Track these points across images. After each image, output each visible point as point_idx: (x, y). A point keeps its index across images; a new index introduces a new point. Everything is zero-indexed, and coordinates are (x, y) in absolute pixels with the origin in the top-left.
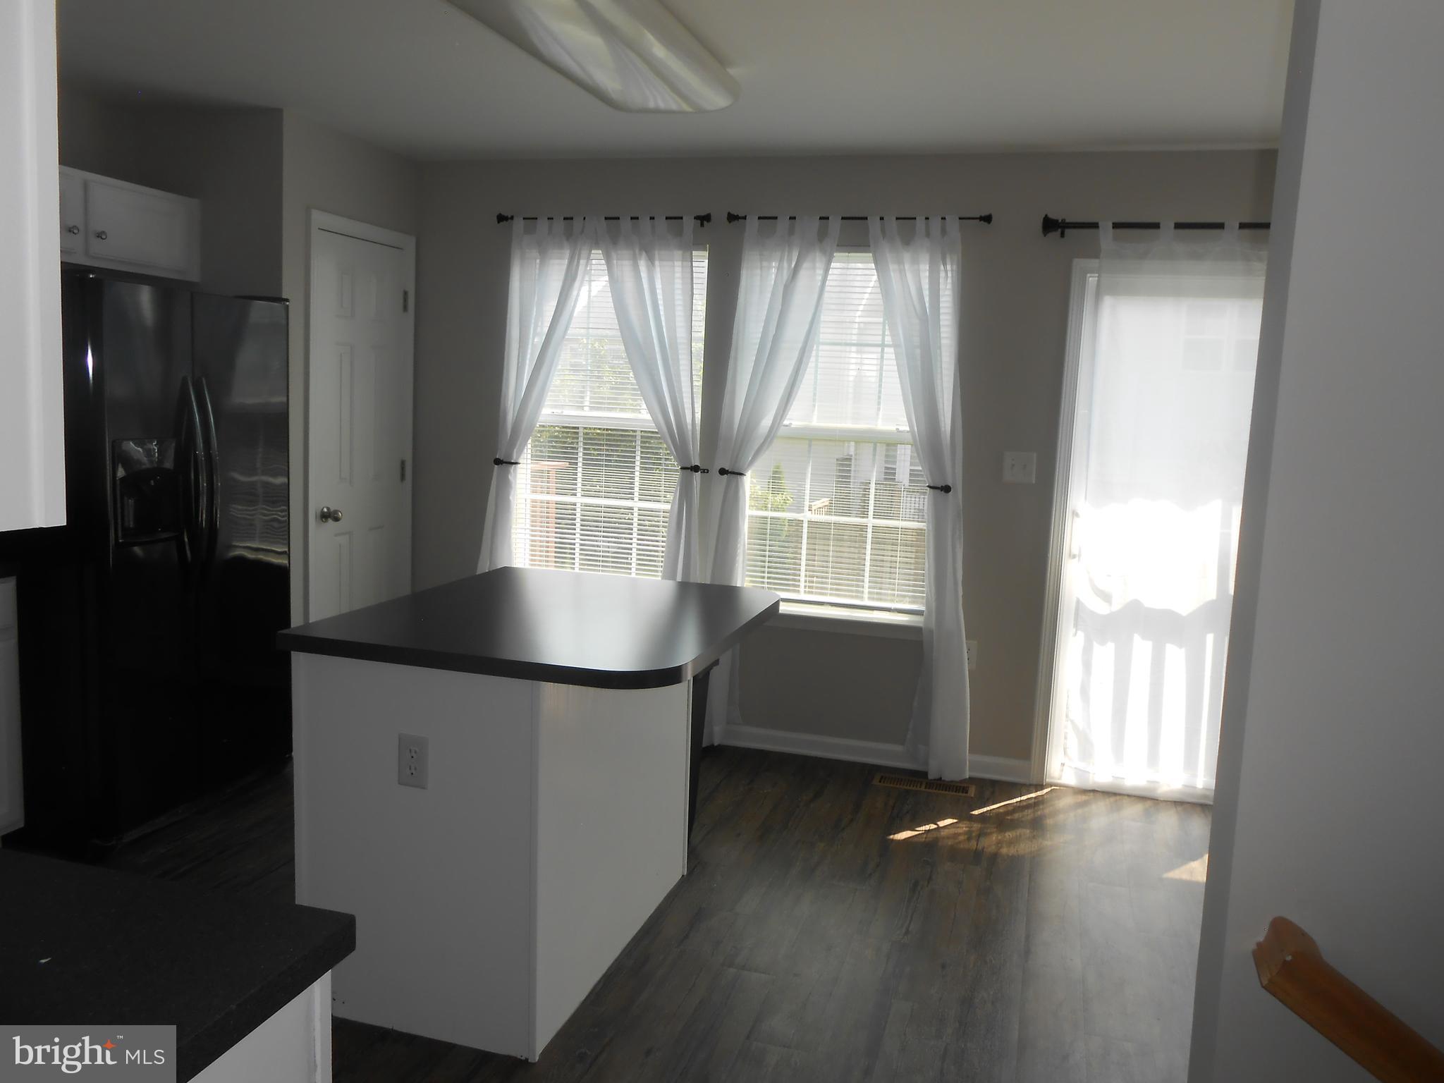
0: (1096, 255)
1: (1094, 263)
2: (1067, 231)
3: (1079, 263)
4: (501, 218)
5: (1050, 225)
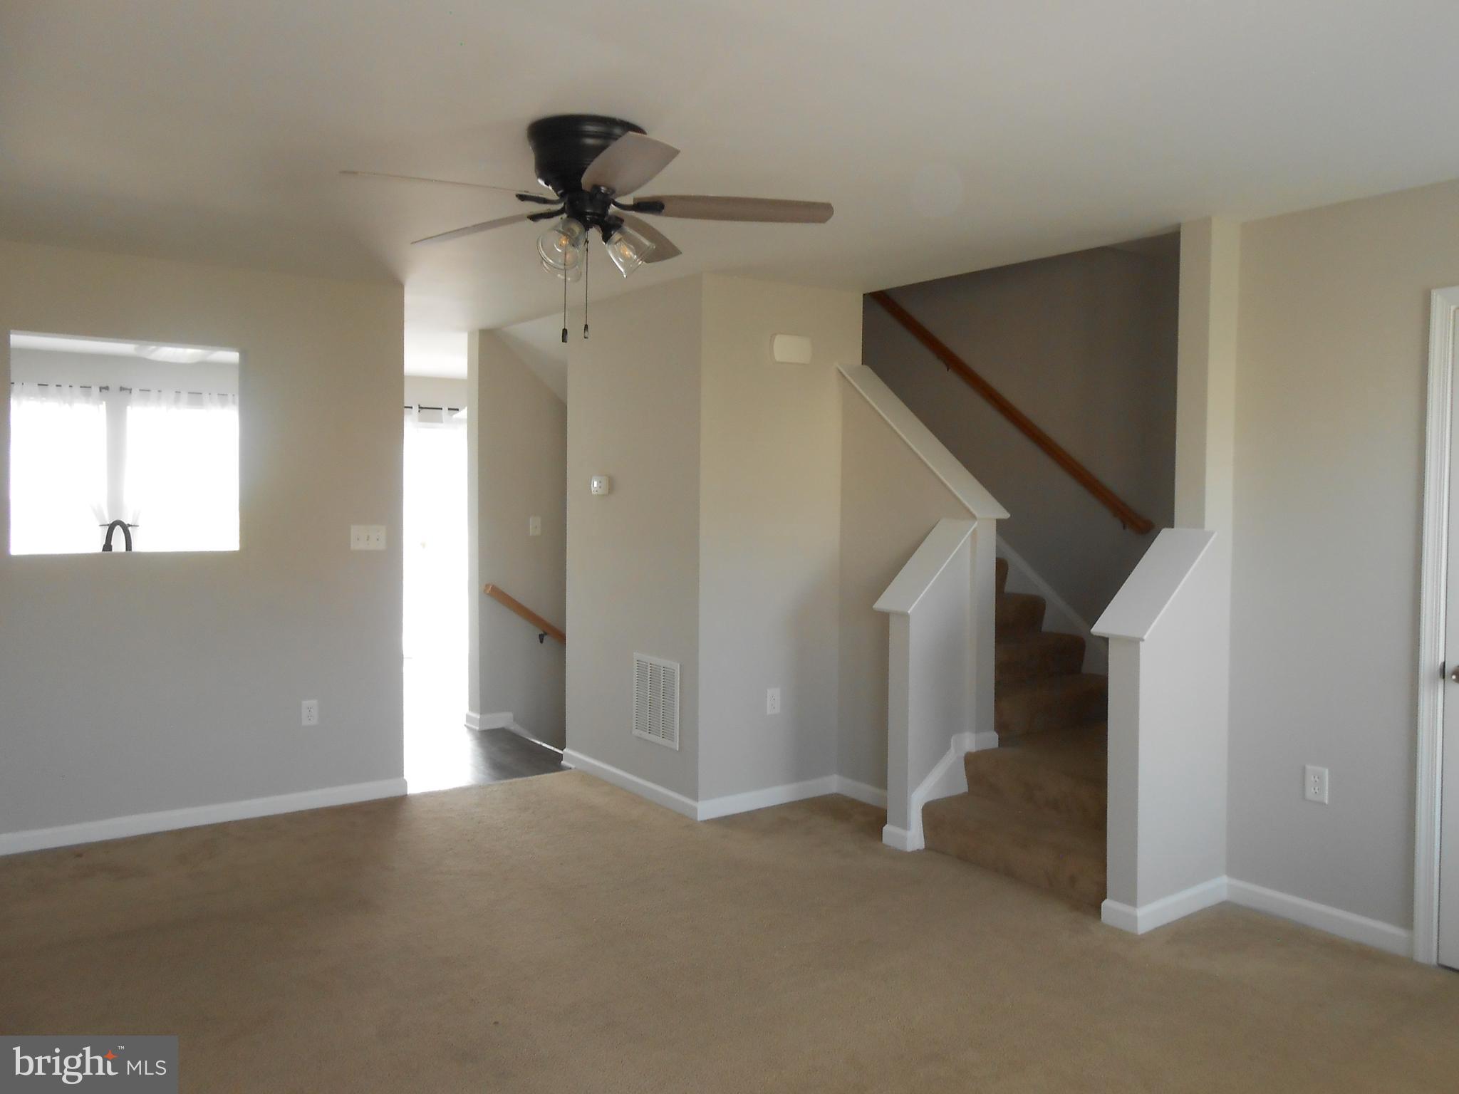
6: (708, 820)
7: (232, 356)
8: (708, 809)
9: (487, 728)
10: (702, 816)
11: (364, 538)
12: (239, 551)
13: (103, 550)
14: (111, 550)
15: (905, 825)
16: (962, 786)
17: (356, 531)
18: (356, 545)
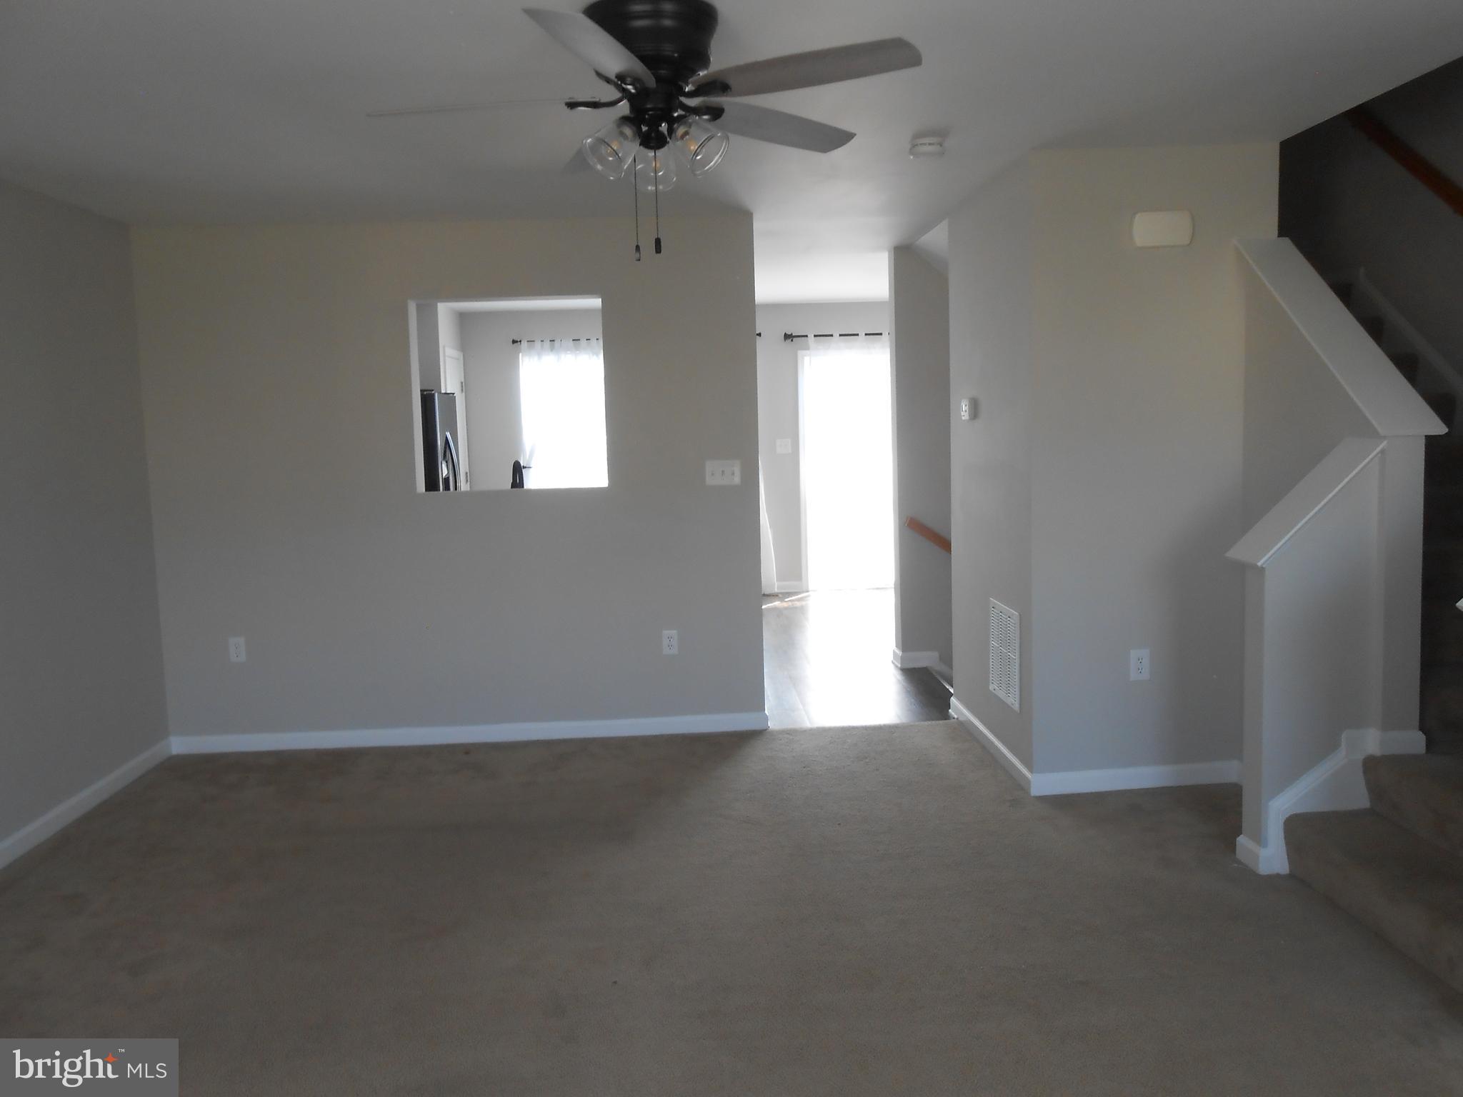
0: (807, 348)
1: (807, 352)
2: (794, 339)
3: (800, 353)
4: (514, 342)
5: (788, 337)
6: (1040, 797)
7: (596, 302)
8: (1044, 783)
9: (911, 665)
10: (1035, 791)
11: (719, 473)
12: (607, 488)
13: (512, 487)
14: (523, 487)
15: (1259, 839)
16: (1360, 799)
17: (710, 466)
18: (710, 481)
